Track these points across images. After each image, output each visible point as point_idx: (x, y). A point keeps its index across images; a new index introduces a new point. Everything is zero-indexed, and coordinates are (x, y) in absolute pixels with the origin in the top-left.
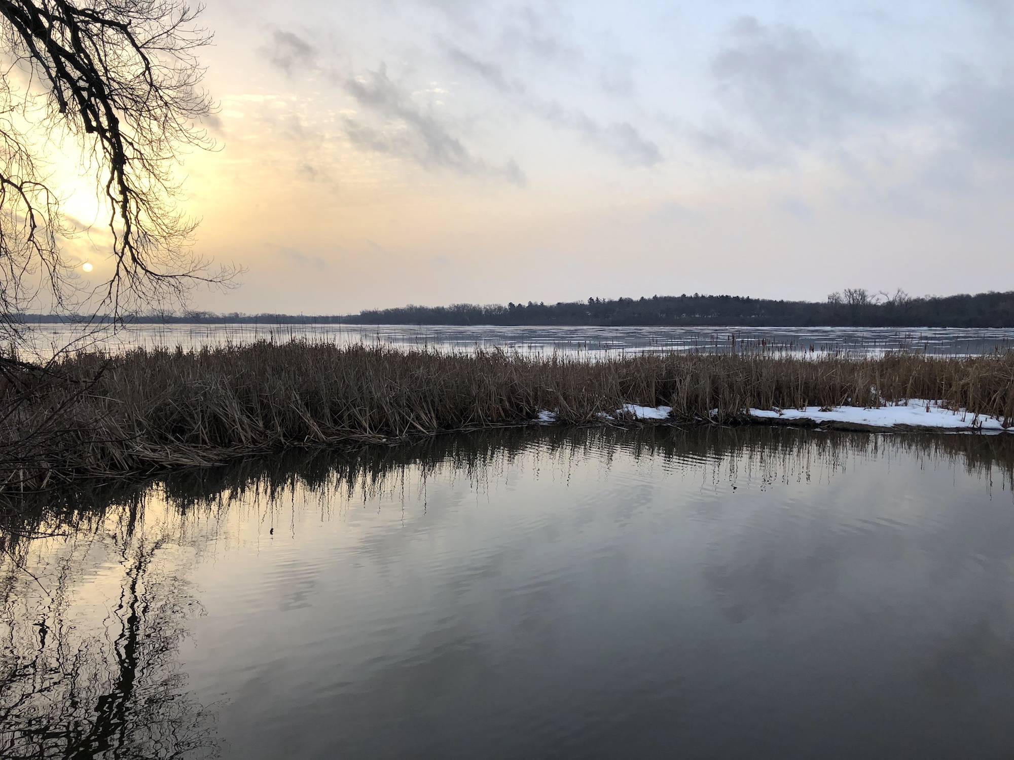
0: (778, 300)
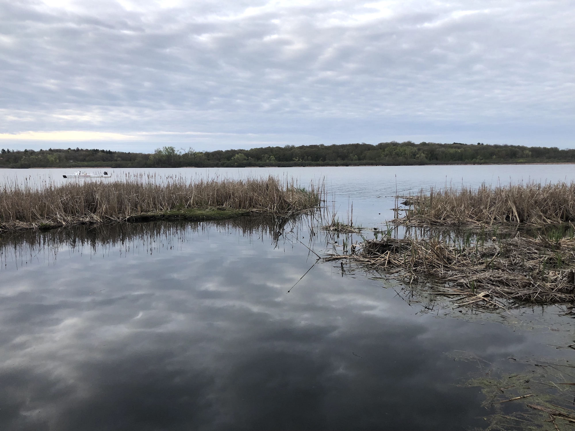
0: (127, 152)
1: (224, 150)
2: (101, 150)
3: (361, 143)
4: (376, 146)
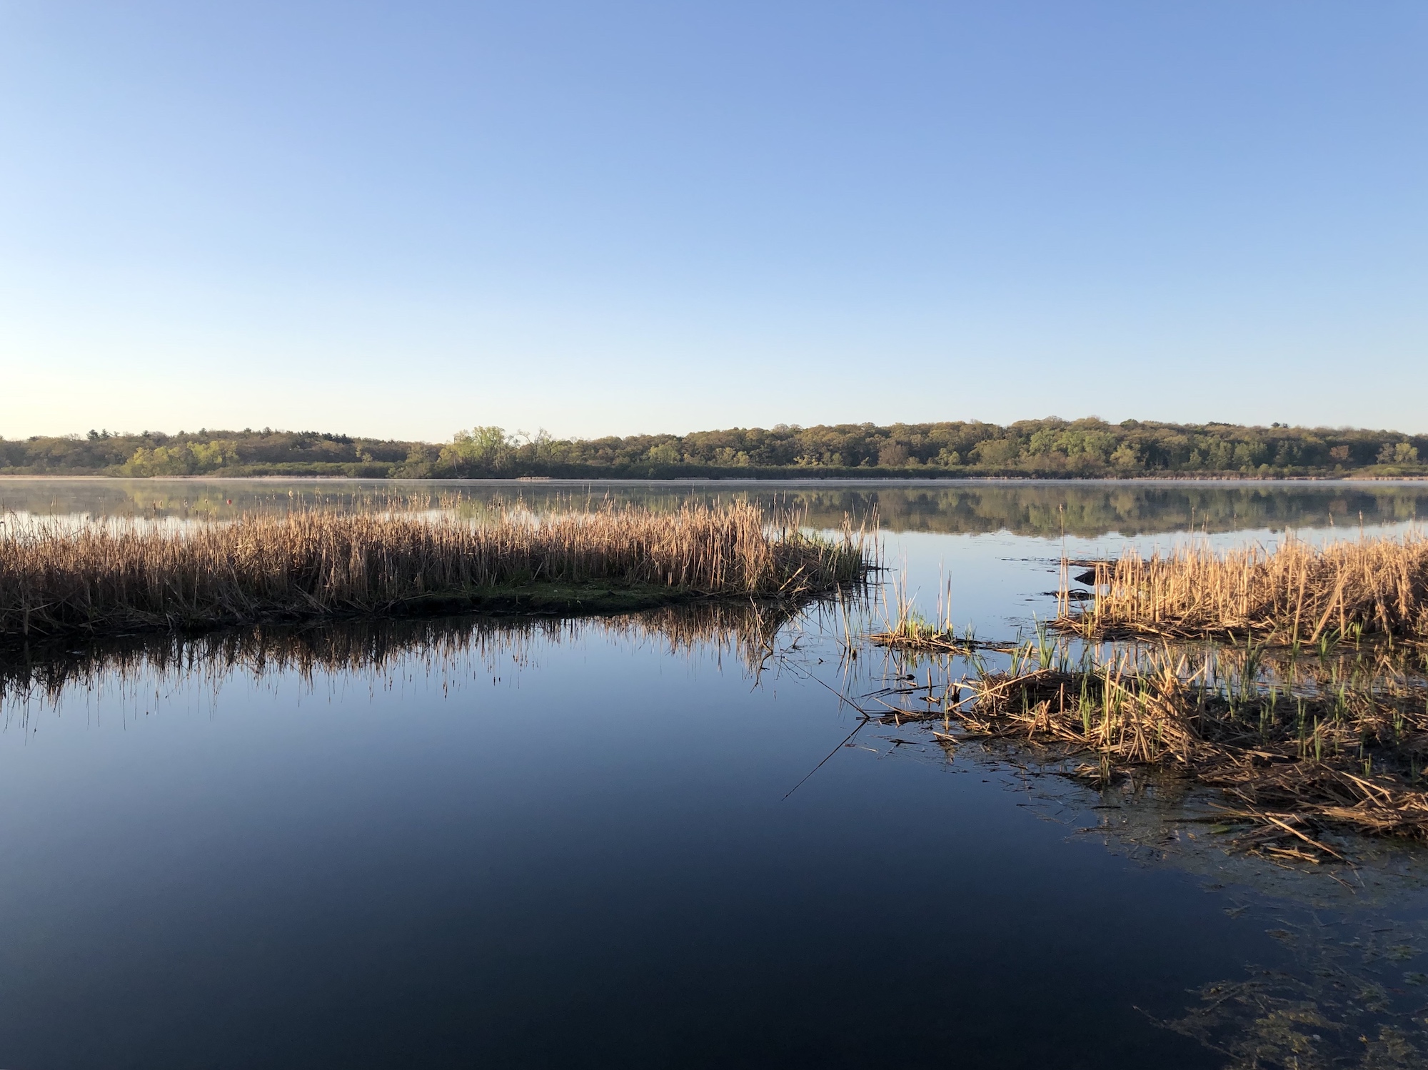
0: (387, 440)
1: (623, 437)
3: (968, 422)
4: (1008, 430)
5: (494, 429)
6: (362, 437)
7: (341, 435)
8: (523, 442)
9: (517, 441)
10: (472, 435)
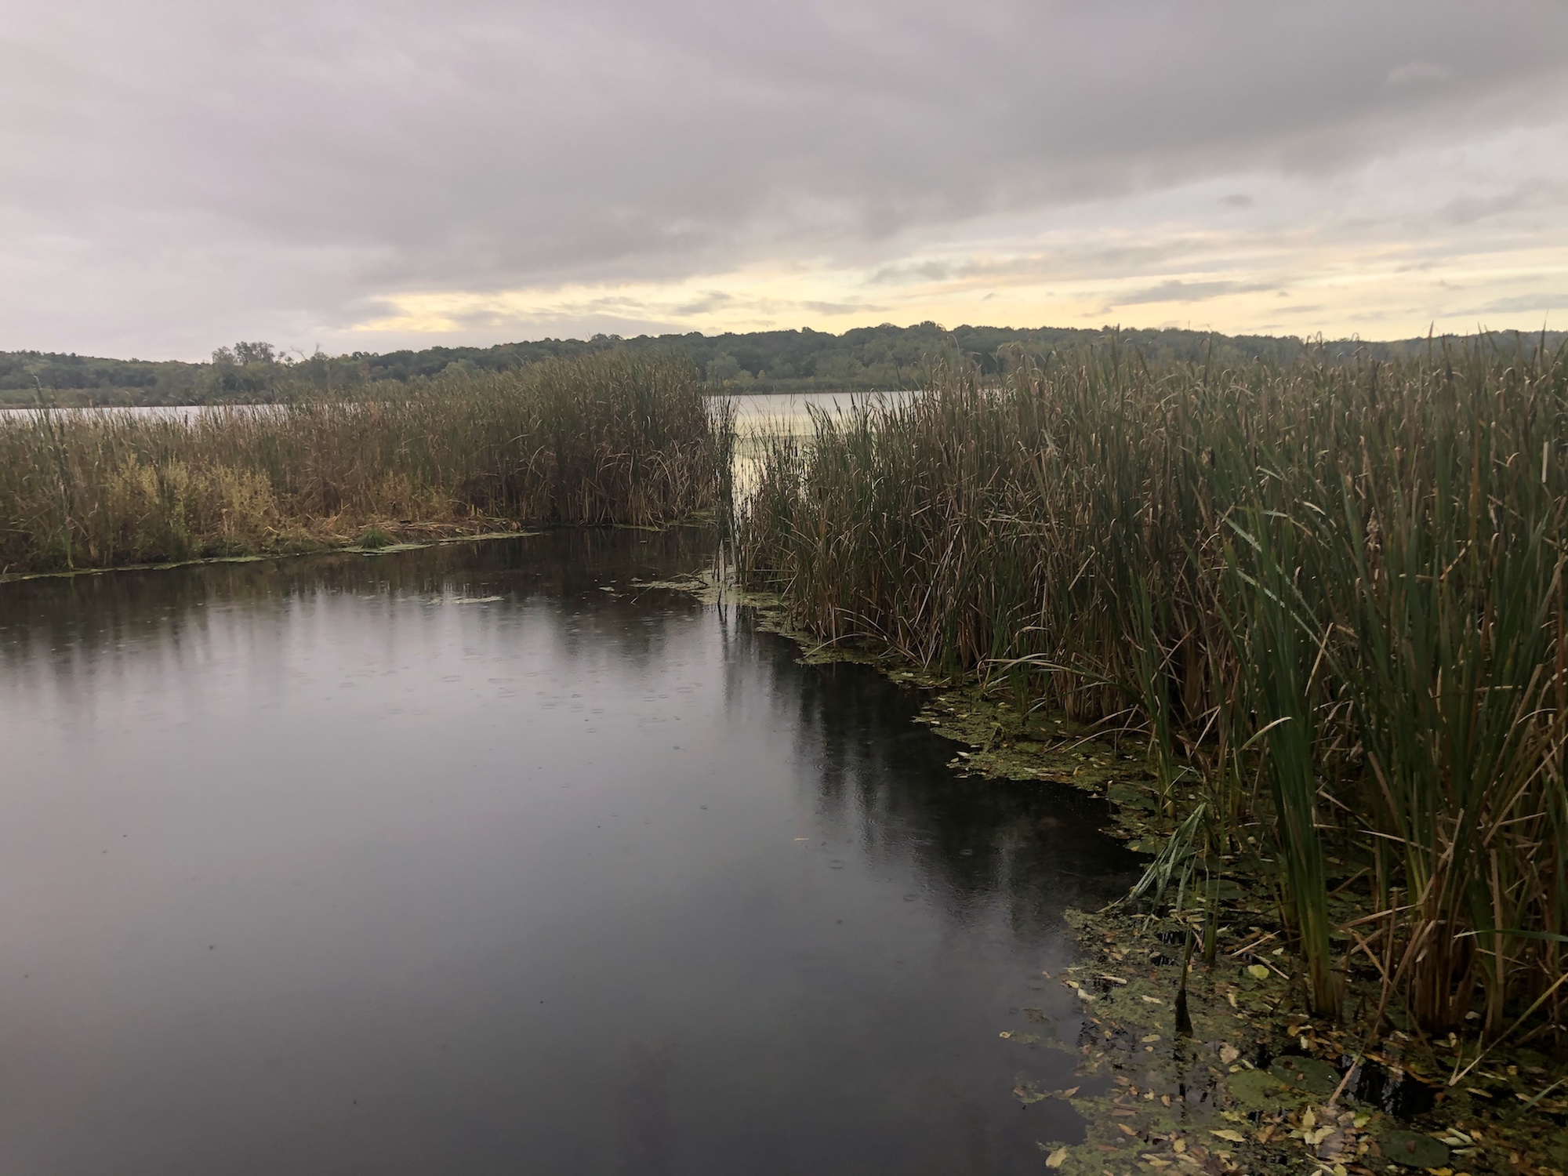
0: (128, 360)
1: (416, 351)
2: (47, 352)
3: (800, 330)
4: (841, 337)
5: (261, 344)
6: (96, 357)
7: (68, 354)
8: (298, 359)
9: (290, 359)
10: (233, 354)
